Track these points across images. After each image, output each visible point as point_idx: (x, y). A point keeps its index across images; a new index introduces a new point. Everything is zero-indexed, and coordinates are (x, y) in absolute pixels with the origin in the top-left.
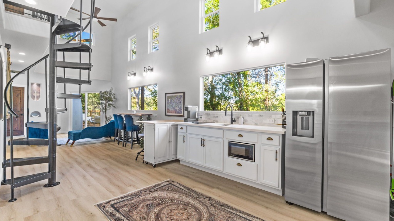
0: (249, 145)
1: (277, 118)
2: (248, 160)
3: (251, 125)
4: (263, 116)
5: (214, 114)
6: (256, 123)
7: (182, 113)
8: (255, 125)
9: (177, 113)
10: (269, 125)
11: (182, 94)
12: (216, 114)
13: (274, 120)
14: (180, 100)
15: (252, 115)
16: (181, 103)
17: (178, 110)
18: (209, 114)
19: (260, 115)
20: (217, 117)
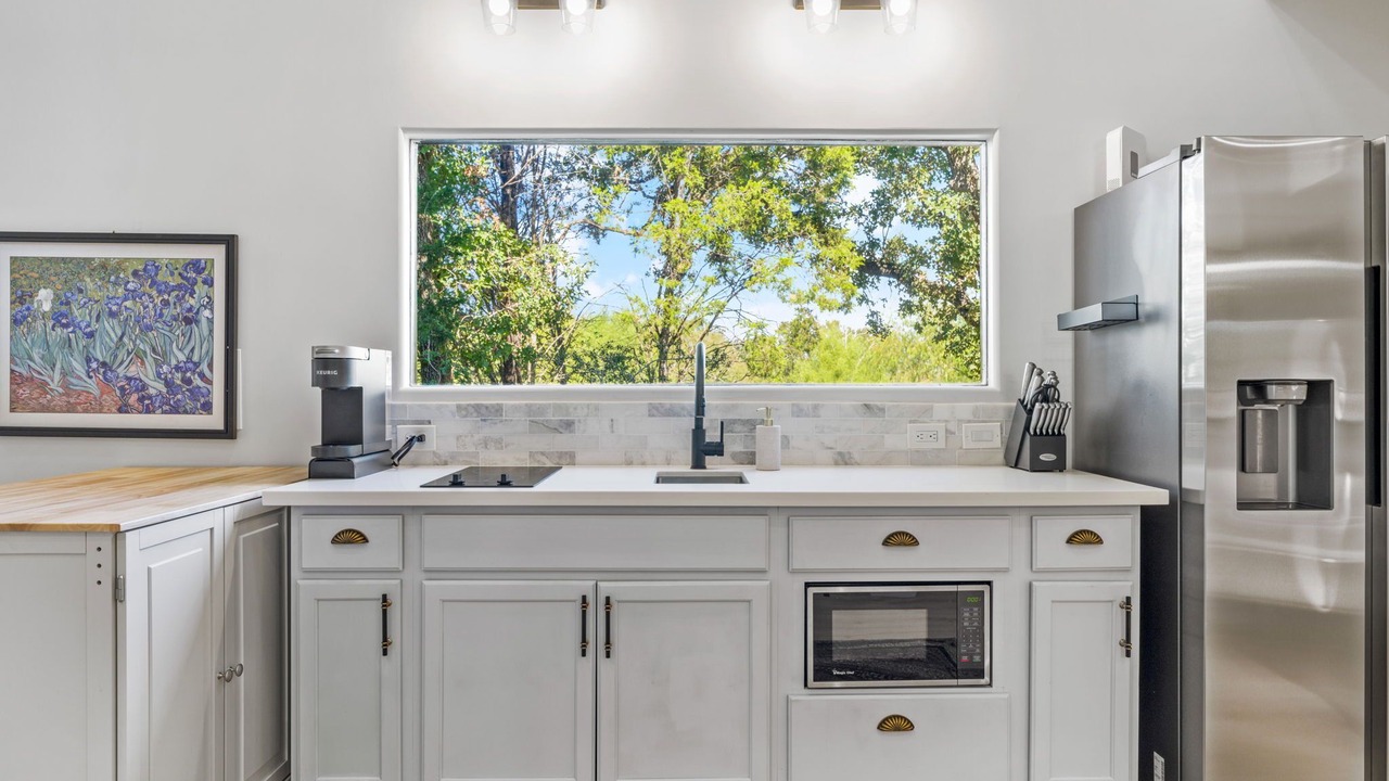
0: (953, 588)
1: (960, 421)
2: (954, 682)
3: (812, 463)
4: (882, 410)
5: (542, 410)
6: (840, 454)
7: (207, 408)
8: (836, 464)
9: (148, 411)
10: (920, 459)
11: (217, 253)
12: (558, 408)
13: (942, 434)
14: (180, 299)
15: (816, 407)
16: (190, 320)
17: (156, 387)
18: (498, 410)
19: (867, 406)
20: (569, 425)
